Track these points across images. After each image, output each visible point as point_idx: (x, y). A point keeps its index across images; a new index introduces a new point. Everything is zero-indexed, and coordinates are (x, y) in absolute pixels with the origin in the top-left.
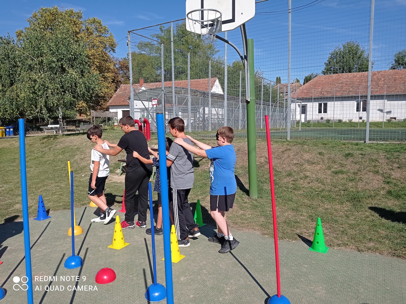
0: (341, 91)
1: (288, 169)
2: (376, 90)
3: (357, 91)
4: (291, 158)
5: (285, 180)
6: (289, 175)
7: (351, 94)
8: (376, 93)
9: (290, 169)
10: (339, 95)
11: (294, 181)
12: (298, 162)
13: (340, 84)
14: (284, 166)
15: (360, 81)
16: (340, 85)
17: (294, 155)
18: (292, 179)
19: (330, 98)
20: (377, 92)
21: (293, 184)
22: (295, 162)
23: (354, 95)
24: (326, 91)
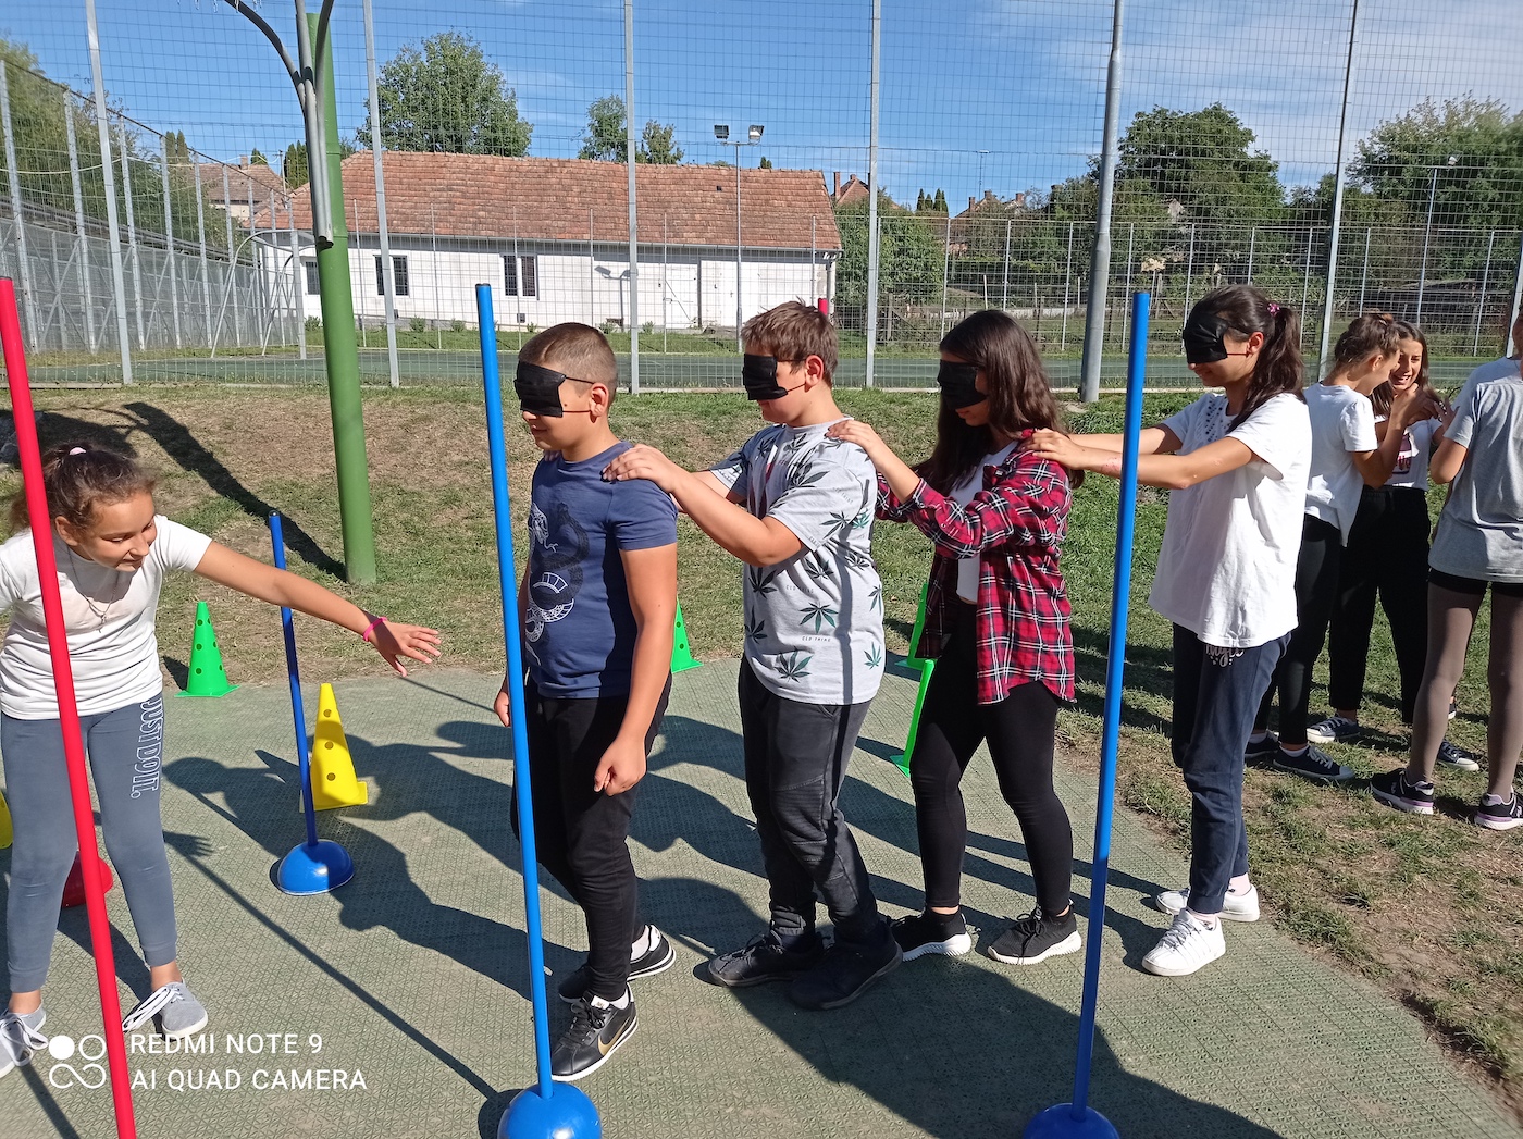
0: (452, 219)
1: (441, 483)
2: (561, 223)
3: (503, 222)
4: (439, 445)
5: (443, 519)
6: (451, 500)
7: (484, 234)
8: (562, 236)
9: (446, 483)
10: (444, 231)
11: (472, 518)
12: (466, 459)
13: (443, 190)
14: (424, 474)
15: (507, 188)
16: (445, 194)
17: (447, 435)
18: (463, 513)
19: (416, 240)
20: (563, 230)
21: (473, 529)
22: (456, 458)
23: (494, 236)
24: (397, 213)
